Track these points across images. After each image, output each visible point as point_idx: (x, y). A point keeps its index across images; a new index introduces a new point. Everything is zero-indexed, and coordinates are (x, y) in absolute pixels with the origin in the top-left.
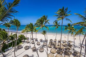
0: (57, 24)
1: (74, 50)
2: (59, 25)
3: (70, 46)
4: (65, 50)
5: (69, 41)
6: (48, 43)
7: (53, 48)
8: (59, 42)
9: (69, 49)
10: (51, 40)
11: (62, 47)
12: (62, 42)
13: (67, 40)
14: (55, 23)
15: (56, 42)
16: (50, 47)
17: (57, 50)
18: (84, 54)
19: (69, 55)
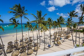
1: (34, 43)
2: (18, 24)
3: (31, 41)
5: (30, 37)
6: (6, 49)
7: (14, 51)
8: (22, 41)
9: (31, 44)
11: (25, 45)
13: (28, 38)
15: (17, 42)
16: (10, 52)
17: (20, 51)
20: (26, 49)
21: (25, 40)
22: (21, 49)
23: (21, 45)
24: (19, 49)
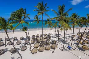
0: (38, 19)
1: (52, 40)
2: (40, 20)
3: (49, 37)
4: (46, 42)
5: (49, 34)
6: (31, 40)
7: (36, 43)
8: (41, 36)
9: (49, 40)
10: (34, 36)
11: (44, 40)
12: (43, 36)
13: (47, 34)
14: (36, 18)
15: (38, 36)
16: (33, 43)
17: (39, 44)
18: (58, 41)
19: (49, 45)
20: (44, 44)
21: (44, 36)
22: (40, 43)
23: (41, 39)
24: (39, 43)
